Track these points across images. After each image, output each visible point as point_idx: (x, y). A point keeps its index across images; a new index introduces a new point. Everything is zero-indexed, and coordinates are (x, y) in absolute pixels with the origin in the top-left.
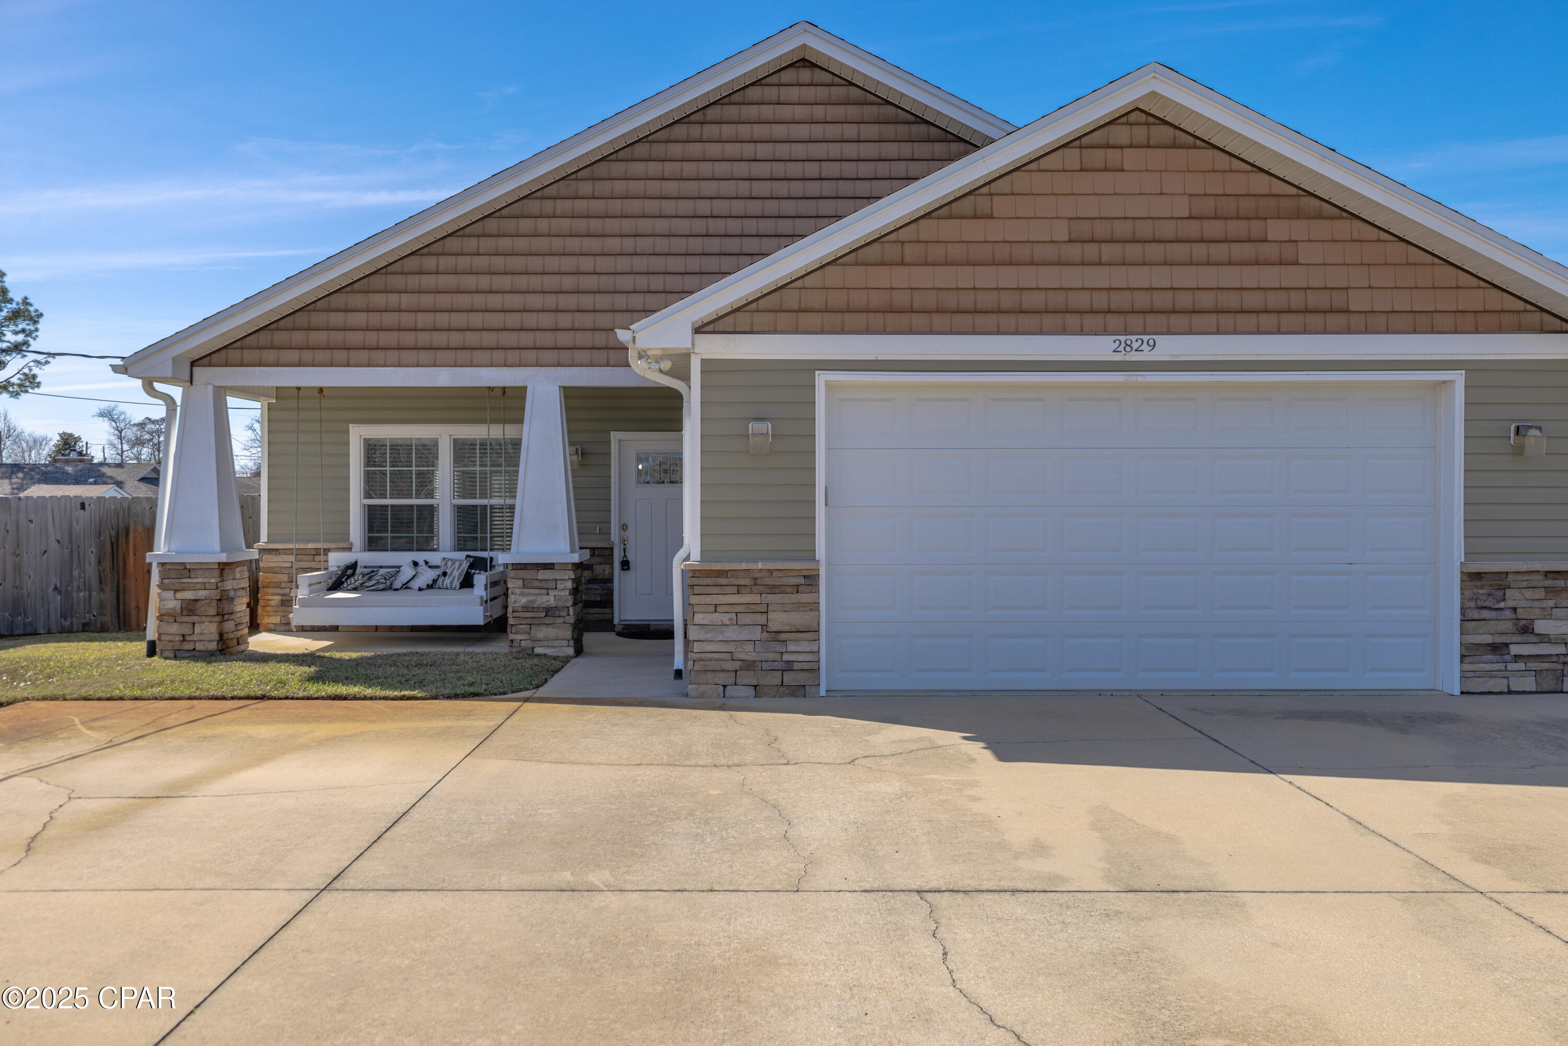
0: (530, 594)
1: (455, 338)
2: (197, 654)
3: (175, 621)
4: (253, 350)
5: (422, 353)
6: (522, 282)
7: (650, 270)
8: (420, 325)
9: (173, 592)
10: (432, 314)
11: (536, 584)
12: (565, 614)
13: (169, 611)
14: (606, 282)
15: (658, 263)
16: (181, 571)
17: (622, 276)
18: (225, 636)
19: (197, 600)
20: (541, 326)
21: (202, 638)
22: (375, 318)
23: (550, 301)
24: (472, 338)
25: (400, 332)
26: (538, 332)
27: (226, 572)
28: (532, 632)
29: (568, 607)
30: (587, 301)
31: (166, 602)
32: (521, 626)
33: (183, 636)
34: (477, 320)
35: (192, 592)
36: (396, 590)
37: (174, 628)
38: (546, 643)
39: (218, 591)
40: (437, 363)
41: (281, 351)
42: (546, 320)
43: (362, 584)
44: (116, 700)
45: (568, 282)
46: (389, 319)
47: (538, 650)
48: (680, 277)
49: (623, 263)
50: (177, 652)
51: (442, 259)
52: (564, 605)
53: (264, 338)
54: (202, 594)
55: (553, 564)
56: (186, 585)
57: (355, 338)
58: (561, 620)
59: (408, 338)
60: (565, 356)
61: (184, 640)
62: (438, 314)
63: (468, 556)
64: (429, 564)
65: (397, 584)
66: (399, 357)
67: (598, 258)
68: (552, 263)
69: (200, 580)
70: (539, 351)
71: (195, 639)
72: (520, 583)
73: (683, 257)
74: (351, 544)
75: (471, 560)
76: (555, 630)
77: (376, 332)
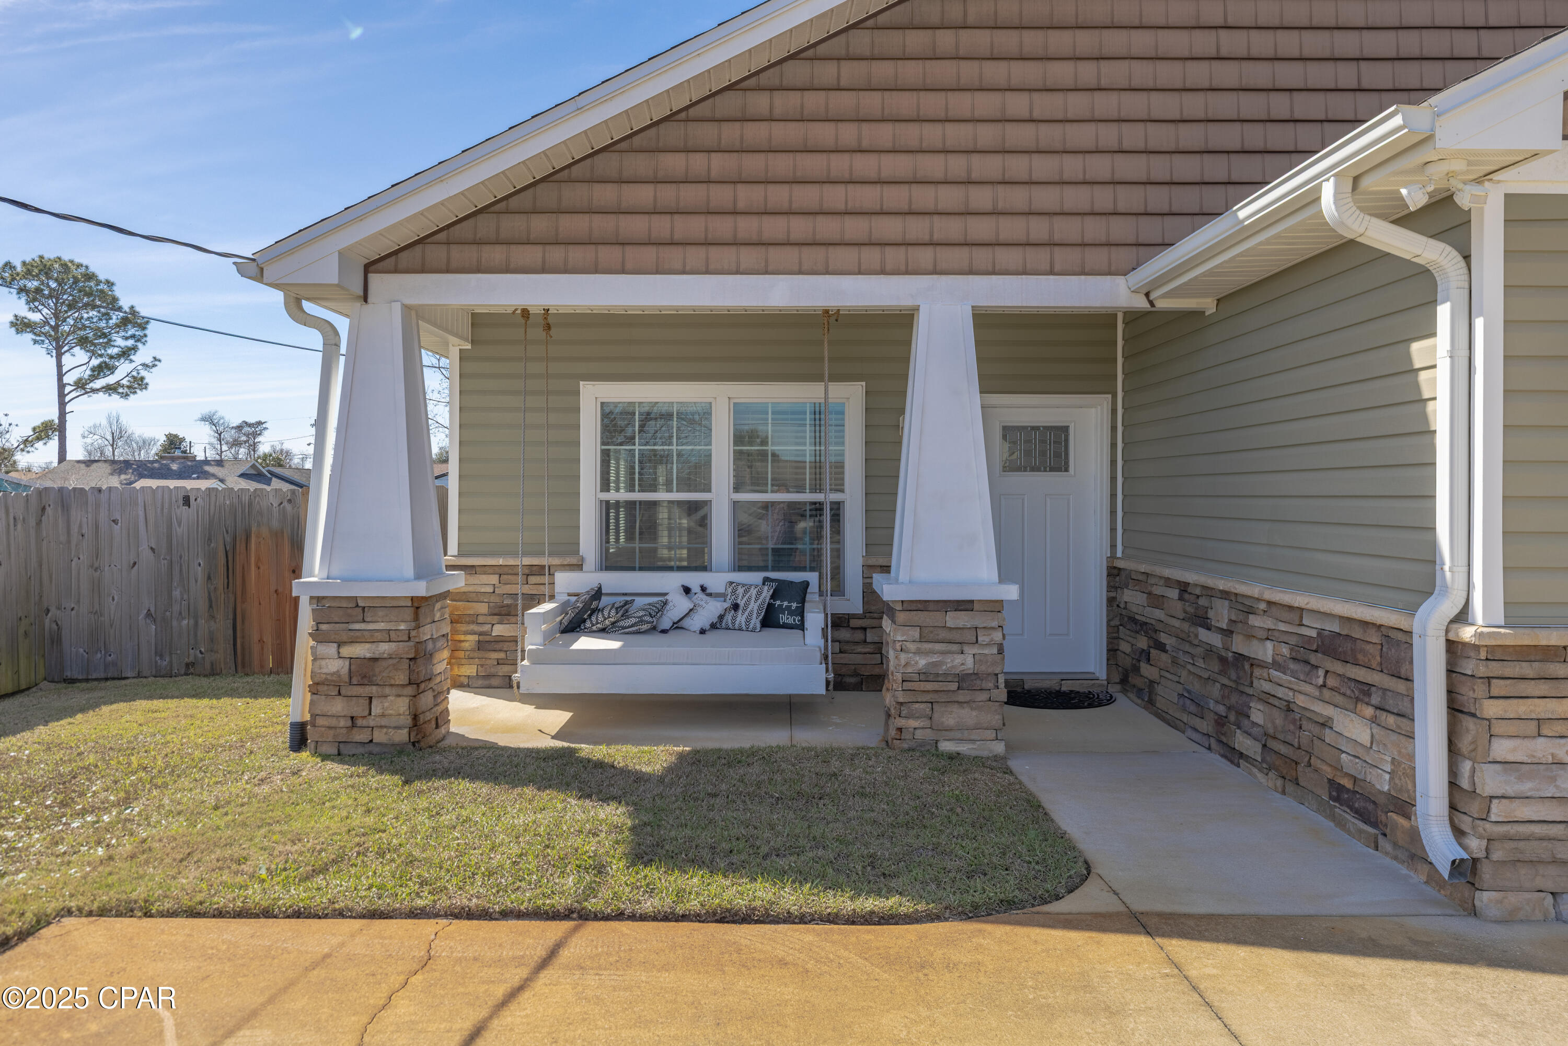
0: (933, 652)
1: (800, 227)
2: (376, 750)
3: (339, 694)
4: (467, 246)
5: (744, 250)
6: (910, 134)
7: (1123, 115)
8: (741, 205)
9: (335, 645)
10: (762, 186)
11: (943, 634)
12: (990, 685)
13: (329, 677)
14: (1050, 135)
15: (1135, 104)
16: (349, 611)
17: (1075, 124)
18: (422, 718)
19: (375, 660)
20: (941, 207)
21: (384, 722)
22: (667, 194)
23: (957, 165)
24: (827, 227)
25: (710, 216)
26: (936, 218)
27: (422, 611)
28: (936, 716)
29: (997, 675)
30: (1017, 166)
31: (323, 663)
32: (917, 705)
33: (352, 718)
34: (836, 196)
35: (367, 646)
36: (664, 631)
37: (338, 706)
38: (958, 735)
39: (411, 644)
40: (770, 268)
41: (513, 247)
42: (949, 197)
43: (613, 623)
44: (257, 916)
45: (987, 135)
46: (691, 195)
47: (947, 746)
48: (1171, 126)
49: (1077, 104)
50: (342, 745)
51: (779, 97)
52: (990, 670)
53: (486, 225)
54: (385, 648)
55: (972, 602)
56: (358, 634)
57: (636, 226)
58: (984, 696)
59: (722, 227)
60: (981, 256)
61: (354, 725)
62: (771, 187)
63: (766, 580)
64: (708, 591)
65: (666, 623)
66: (707, 259)
67: (1035, 95)
68: (961, 103)
69: (381, 626)
70: (938, 248)
71: (372, 724)
72: (916, 633)
73: (1176, 94)
74: (582, 559)
75: (774, 585)
76: (974, 713)
77: (668, 217)
